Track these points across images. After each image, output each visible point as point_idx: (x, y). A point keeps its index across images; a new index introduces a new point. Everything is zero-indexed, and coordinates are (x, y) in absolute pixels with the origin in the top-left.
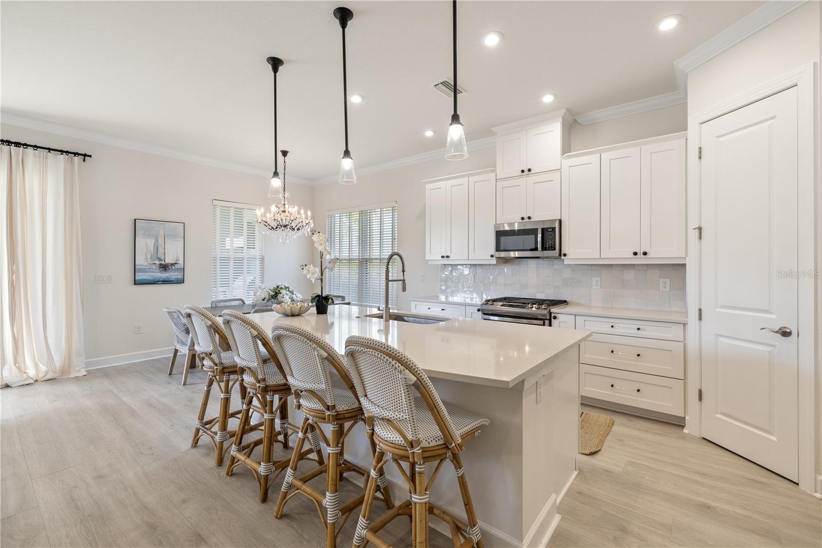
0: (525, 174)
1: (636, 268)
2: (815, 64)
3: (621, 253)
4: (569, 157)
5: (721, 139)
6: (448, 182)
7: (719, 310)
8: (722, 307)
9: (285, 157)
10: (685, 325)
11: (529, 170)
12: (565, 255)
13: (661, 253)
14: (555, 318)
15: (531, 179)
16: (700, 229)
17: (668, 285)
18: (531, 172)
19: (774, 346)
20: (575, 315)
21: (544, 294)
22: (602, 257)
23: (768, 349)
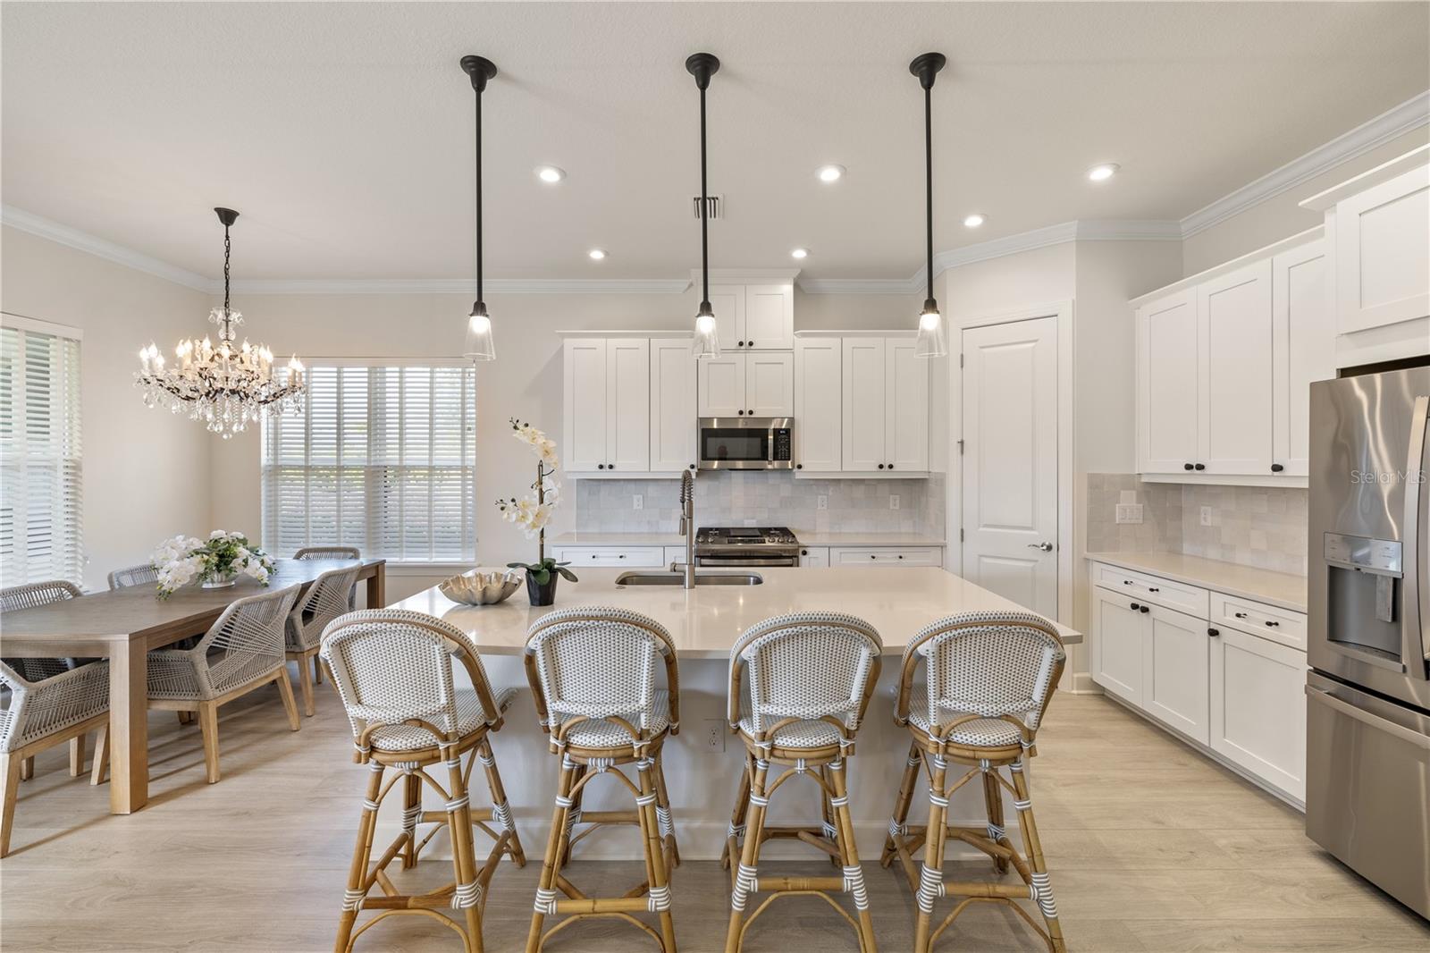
0: (743, 347)
1: (866, 482)
2: (1073, 301)
3: (864, 465)
4: (804, 335)
5: (985, 350)
6: (610, 340)
7: (981, 529)
8: (986, 526)
9: (227, 225)
10: (943, 547)
11: (751, 344)
12: (800, 467)
13: (909, 465)
14: (805, 553)
15: (753, 357)
16: (962, 442)
17: (898, 501)
18: (752, 347)
19: (1036, 561)
20: (829, 547)
21: (754, 521)
22: (844, 470)
23: (1030, 565)
